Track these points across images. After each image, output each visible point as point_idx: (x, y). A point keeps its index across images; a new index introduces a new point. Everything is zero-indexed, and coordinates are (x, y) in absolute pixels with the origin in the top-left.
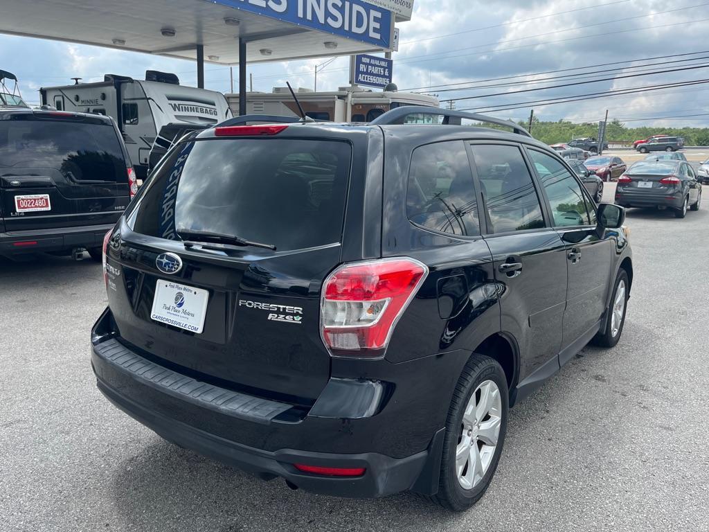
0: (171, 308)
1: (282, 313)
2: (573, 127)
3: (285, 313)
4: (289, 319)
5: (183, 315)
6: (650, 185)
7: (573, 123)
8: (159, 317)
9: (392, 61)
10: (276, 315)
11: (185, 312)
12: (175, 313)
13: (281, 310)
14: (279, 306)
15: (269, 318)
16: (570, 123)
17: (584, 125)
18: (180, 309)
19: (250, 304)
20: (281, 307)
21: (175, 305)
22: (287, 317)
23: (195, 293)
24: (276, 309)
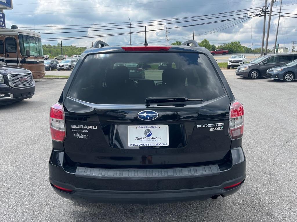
0: (142, 138)
1: (216, 127)
2: (77, 48)
3: (218, 126)
4: (219, 129)
5: (153, 140)
6: (134, 71)
7: (77, 47)
8: (135, 145)
9: (4, 14)
10: (213, 128)
11: (154, 138)
12: (146, 140)
13: (216, 126)
14: (215, 124)
15: (210, 130)
16: (75, 47)
17: (81, 48)
18: (150, 137)
19: (202, 126)
20: (216, 124)
21: (145, 136)
22: (218, 128)
23: (160, 128)
24: (214, 126)
